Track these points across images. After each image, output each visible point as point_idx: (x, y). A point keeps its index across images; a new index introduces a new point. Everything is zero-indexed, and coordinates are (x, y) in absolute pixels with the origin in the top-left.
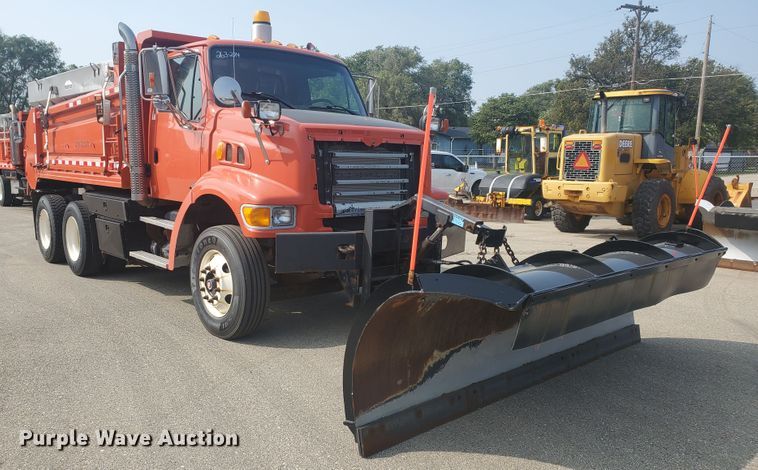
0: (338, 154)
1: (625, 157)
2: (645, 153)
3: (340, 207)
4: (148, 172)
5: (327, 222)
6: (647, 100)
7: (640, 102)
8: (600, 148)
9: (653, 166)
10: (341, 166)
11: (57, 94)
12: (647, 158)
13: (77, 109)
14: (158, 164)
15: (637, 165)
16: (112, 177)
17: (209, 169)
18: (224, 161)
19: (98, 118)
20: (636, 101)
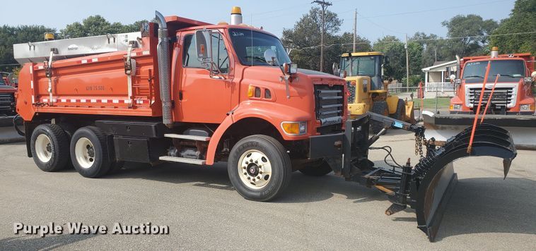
0: (322, 91)
1: (365, 90)
2: (373, 87)
3: (323, 121)
4: (174, 106)
5: (319, 130)
6: (372, 58)
7: (369, 58)
8: (355, 84)
9: (377, 94)
10: (324, 98)
11: (57, 53)
12: (374, 89)
13: (90, 64)
14: (183, 101)
15: (369, 93)
16: (138, 109)
17: (239, 102)
18: (254, 98)
19: (126, 70)
20: (367, 58)
